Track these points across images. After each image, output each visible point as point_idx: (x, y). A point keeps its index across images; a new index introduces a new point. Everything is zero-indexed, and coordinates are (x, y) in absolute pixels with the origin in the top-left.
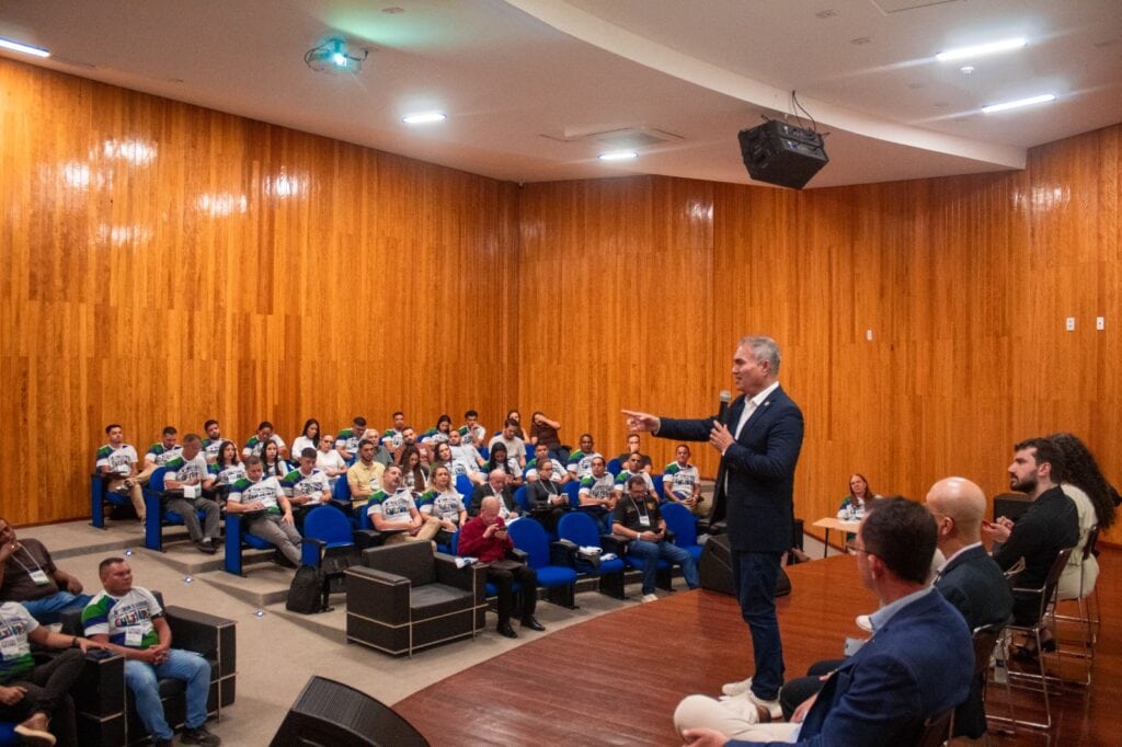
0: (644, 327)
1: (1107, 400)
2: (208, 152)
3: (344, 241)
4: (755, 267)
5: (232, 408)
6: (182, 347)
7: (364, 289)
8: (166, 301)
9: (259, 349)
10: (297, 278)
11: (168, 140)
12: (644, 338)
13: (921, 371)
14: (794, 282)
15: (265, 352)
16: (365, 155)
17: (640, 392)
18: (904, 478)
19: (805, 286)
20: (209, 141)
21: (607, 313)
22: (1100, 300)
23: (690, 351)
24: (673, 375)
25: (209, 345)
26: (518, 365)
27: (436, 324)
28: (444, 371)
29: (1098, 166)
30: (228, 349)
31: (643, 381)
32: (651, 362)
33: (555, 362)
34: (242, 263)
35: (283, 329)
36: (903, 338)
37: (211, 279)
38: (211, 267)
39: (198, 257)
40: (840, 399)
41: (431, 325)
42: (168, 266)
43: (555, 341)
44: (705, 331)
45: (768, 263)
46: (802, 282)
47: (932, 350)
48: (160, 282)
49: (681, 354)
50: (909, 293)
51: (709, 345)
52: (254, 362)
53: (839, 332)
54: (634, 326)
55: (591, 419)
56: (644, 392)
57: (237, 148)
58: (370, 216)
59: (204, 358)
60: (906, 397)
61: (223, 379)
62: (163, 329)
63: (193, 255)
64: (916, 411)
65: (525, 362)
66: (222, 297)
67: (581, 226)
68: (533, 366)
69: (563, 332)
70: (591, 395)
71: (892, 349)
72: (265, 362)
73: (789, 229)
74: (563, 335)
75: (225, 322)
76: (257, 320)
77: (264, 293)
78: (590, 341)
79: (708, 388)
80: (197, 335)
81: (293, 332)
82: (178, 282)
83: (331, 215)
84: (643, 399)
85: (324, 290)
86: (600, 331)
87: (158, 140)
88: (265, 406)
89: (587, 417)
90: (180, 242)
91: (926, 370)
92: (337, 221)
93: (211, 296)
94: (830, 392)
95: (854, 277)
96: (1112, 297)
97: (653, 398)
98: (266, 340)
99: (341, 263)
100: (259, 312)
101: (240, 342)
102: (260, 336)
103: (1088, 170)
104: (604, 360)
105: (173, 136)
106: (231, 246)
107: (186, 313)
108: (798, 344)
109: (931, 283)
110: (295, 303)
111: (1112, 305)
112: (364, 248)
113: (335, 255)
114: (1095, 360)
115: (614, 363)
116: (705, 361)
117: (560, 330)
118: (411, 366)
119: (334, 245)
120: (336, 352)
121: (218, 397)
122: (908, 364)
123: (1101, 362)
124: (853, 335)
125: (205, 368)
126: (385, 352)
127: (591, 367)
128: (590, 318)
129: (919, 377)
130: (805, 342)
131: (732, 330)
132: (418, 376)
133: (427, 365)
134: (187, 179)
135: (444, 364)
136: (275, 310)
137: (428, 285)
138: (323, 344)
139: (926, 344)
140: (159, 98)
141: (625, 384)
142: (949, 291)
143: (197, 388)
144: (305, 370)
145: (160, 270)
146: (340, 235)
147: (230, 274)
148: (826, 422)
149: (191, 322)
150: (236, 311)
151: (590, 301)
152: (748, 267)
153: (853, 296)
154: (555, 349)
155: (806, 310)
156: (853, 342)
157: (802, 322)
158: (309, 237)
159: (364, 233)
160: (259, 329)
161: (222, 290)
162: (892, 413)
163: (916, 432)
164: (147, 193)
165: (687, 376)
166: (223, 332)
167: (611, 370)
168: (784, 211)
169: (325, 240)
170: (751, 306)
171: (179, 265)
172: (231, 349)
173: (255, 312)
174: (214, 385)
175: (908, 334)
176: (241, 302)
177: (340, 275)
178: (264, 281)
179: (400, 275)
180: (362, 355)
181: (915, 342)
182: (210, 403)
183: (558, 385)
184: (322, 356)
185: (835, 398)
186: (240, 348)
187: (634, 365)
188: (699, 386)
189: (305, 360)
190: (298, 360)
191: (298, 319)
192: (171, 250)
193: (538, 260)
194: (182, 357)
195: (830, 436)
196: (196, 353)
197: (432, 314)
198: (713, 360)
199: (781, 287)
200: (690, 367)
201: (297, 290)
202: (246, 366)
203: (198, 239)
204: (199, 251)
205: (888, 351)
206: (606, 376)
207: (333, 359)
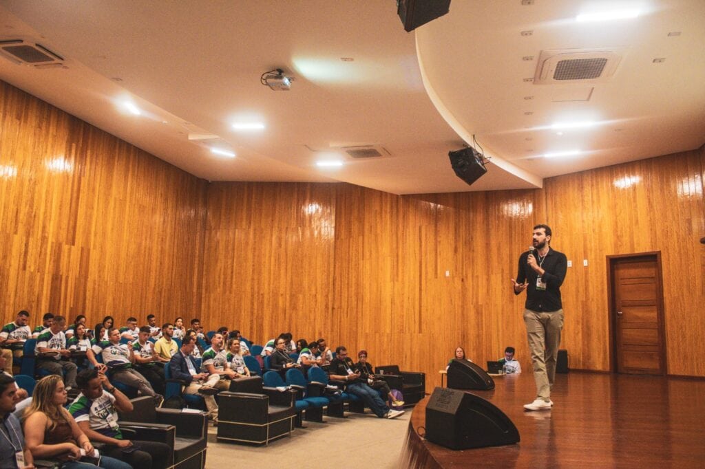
0: (289, 271)
1: (591, 300)
2: (48, 132)
3: (118, 203)
4: (366, 238)
5: (46, 306)
6: (19, 261)
7: (125, 236)
8: (13, 228)
9: (65, 268)
10: (90, 223)
11: (26, 121)
12: (289, 279)
13: (482, 291)
14: (395, 246)
15: (68, 271)
16: (132, 150)
17: (285, 311)
18: (471, 350)
19: (403, 248)
20: (49, 126)
21: (265, 262)
22: (585, 252)
23: (319, 286)
24: (307, 301)
25: (35, 262)
26: (201, 294)
27: (161, 264)
28: (163, 294)
29: (581, 188)
30: (47, 267)
31: (288, 304)
32: (293, 293)
33: (228, 293)
34: (60, 209)
35: (79, 256)
36: (470, 275)
37: (41, 217)
38: (42, 210)
39: (35, 201)
40: (427, 310)
41: (159, 264)
42: (17, 205)
43: (229, 279)
44: (328, 275)
45: (376, 236)
46: (400, 246)
47: (488, 280)
48: (11, 215)
49: (313, 289)
50: (473, 251)
51: (331, 283)
52: (61, 276)
53: (427, 273)
54: (283, 271)
55: (251, 328)
56: (287, 311)
57: (64, 134)
58: (132, 188)
59: (32, 271)
60: (472, 306)
61: (42, 286)
62: (9, 247)
63: (32, 198)
64: (478, 313)
65: (206, 293)
66: (47, 230)
67: (249, 209)
68: (212, 295)
69: (234, 273)
70: (252, 313)
71: (463, 280)
72: (67, 277)
73: (391, 216)
74: (234, 277)
75: (47, 247)
76: (65, 247)
77: (71, 231)
78: (253, 279)
79: (330, 309)
80: (29, 254)
81: (85, 259)
82: (22, 216)
83: (111, 185)
84: (287, 316)
85: (104, 234)
86: (260, 273)
87: (19, 119)
88: (65, 307)
89: (249, 327)
90: (26, 189)
91: (485, 291)
92: (114, 191)
93: (40, 229)
94: (420, 307)
95: (437, 243)
96: (591, 250)
97: (294, 314)
98: (69, 262)
99: (114, 218)
100: (67, 244)
101: (54, 262)
102: (66, 259)
103: (576, 190)
104: (262, 292)
105: (29, 119)
106: (55, 196)
107: (24, 238)
108: (397, 281)
109: (488, 245)
110: (87, 241)
111: (591, 254)
112: (127, 209)
113: (112, 211)
114: (584, 281)
115: (269, 293)
116: (328, 293)
117: (232, 272)
118: (146, 289)
119: (112, 204)
120: (108, 276)
121: (38, 298)
122: (473, 288)
123: (587, 281)
124: (436, 273)
125: (32, 279)
126: (133, 279)
127: (253, 296)
128: (253, 266)
129: (480, 294)
130: (403, 279)
131: (348, 274)
132: (150, 296)
133: (154, 288)
134: (34, 148)
135: (163, 290)
136: (76, 243)
137: (158, 238)
138: (101, 269)
139: (485, 277)
140: (23, 91)
141: (276, 306)
142: (499, 249)
143: (26, 292)
144: (90, 285)
145: (12, 207)
146: (115, 198)
147: (53, 215)
148: (417, 323)
149: (27, 245)
150: (54, 241)
151: (254, 256)
152: (361, 238)
153: (436, 253)
154: (228, 283)
155: (403, 262)
156: (436, 278)
157: (400, 269)
158: (98, 198)
159: (128, 199)
160: (66, 255)
161: (47, 225)
162: (463, 314)
163: (479, 325)
164: (9, 153)
165: (316, 301)
166: (46, 254)
167: (266, 296)
168: (388, 206)
169: (107, 202)
170: (363, 259)
171: (24, 204)
172: (49, 266)
173: (64, 243)
174: (36, 290)
175: (473, 272)
176: (57, 235)
177: (113, 225)
178: (72, 223)
179: (144, 229)
180: (121, 279)
181: (477, 277)
182: (33, 302)
183: (229, 307)
184: (100, 277)
185: (423, 309)
186: (54, 266)
187: (282, 295)
188: (324, 307)
189: (90, 278)
190: (86, 278)
191: (89, 250)
192: (20, 193)
193: (219, 228)
194: (19, 268)
195: (420, 331)
196: (27, 266)
197: (159, 256)
198: (334, 291)
199: (385, 249)
200: (319, 296)
201: (89, 233)
202: (56, 278)
203: (37, 189)
204: (36, 197)
205: (460, 282)
206: (262, 302)
207: (105, 279)
